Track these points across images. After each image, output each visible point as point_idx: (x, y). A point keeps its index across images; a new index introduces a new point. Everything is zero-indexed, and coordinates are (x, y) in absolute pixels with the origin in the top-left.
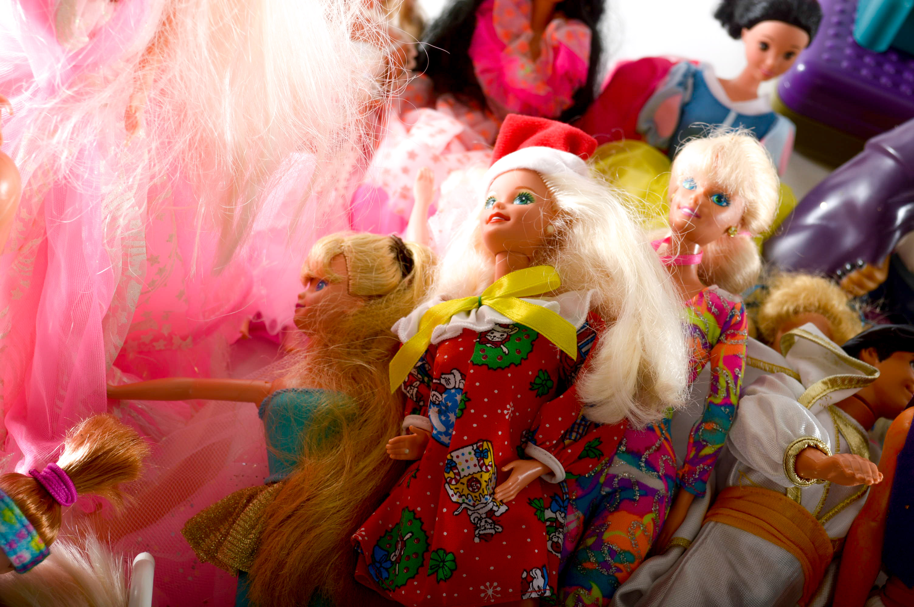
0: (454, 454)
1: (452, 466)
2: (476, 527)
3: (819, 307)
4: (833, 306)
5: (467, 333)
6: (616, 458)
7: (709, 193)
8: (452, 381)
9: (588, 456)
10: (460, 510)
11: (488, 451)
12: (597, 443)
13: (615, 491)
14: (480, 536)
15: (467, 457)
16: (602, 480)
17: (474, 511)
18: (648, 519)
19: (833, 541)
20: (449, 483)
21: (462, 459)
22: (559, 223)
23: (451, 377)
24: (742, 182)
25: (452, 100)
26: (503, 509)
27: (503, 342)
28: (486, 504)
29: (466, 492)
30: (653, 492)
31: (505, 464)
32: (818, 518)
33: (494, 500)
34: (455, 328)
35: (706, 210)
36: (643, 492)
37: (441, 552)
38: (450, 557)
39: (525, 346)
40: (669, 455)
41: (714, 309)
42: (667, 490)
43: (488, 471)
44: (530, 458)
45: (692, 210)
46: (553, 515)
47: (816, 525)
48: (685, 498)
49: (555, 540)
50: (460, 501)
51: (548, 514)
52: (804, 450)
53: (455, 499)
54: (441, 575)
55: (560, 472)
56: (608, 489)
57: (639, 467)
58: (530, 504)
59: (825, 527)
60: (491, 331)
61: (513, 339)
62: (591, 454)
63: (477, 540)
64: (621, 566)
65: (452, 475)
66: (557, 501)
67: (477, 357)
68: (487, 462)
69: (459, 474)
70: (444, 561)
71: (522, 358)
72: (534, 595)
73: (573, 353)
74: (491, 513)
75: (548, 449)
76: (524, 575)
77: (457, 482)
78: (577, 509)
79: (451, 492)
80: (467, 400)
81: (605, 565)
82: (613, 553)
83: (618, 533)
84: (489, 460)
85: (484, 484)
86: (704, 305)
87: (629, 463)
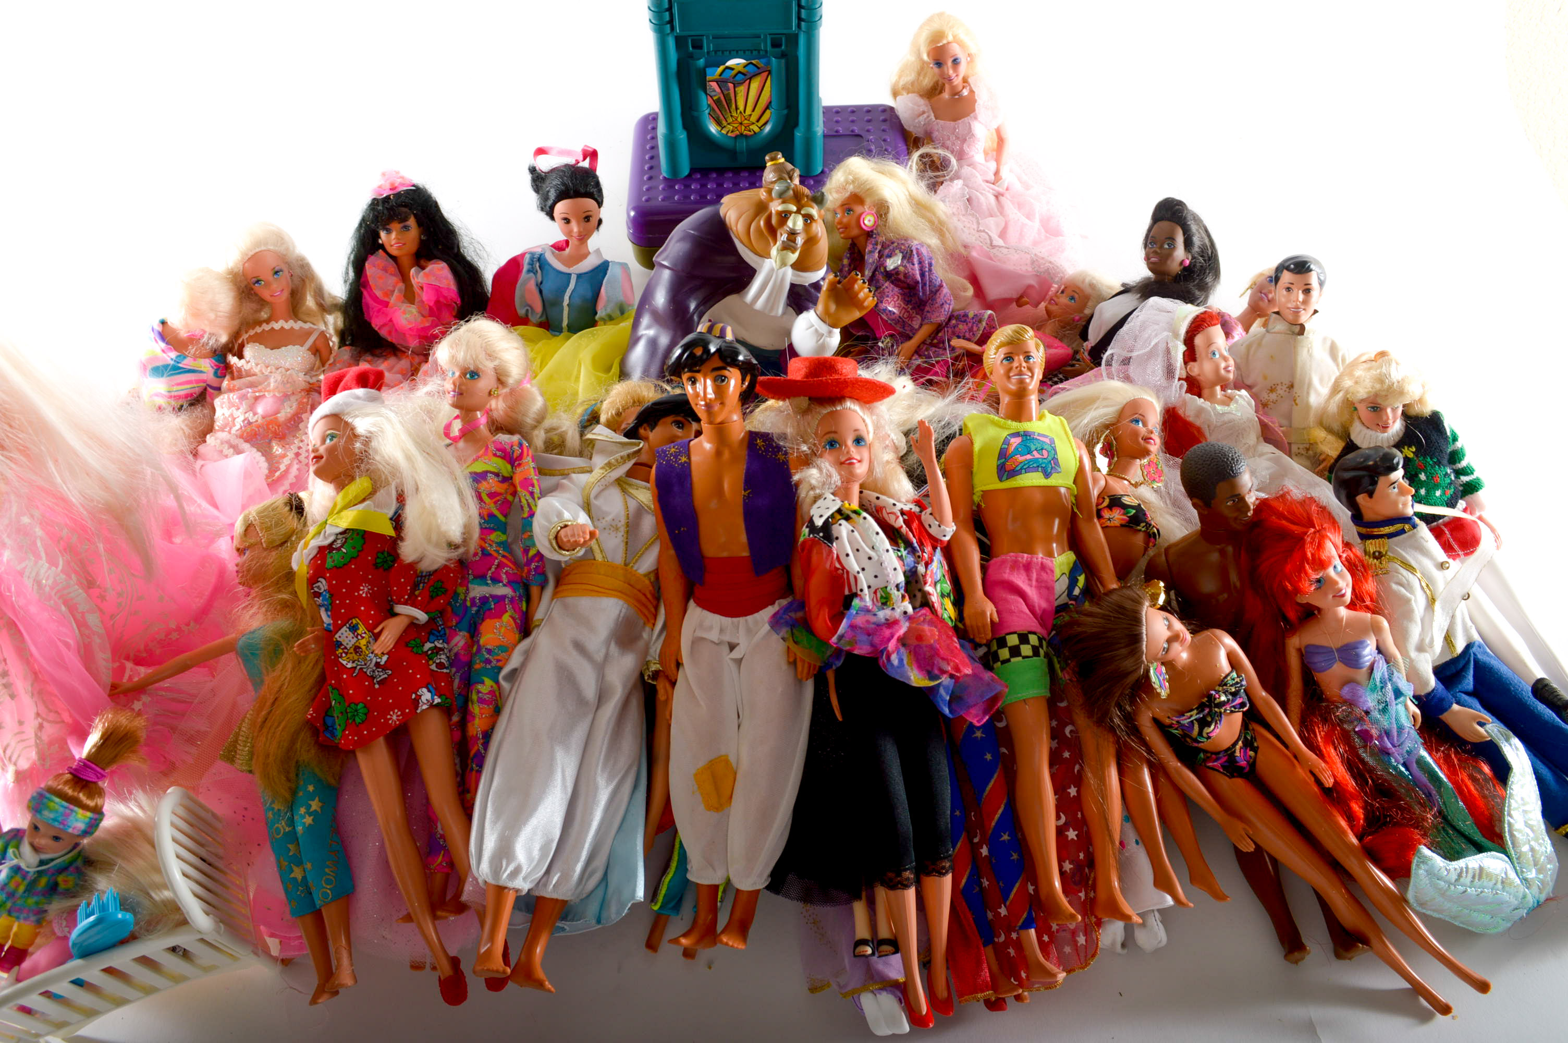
0: (337, 636)
1: (339, 644)
2: (373, 678)
3: (634, 402)
4: (644, 397)
5: (321, 549)
6: (470, 585)
7: (463, 374)
8: (321, 586)
9: (437, 595)
10: (357, 671)
11: (357, 624)
12: (440, 584)
13: (480, 607)
14: (378, 683)
15: (345, 634)
16: (468, 604)
17: (368, 668)
18: (506, 617)
19: (645, 575)
20: (341, 657)
21: (343, 637)
22: (358, 445)
23: (319, 584)
24: (477, 357)
25: (369, 358)
26: (385, 658)
27: (342, 546)
28: (371, 660)
29: (356, 657)
30: (503, 597)
31: (376, 628)
32: (626, 565)
33: (376, 655)
34: (313, 548)
35: (463, 387)
36: (496, 601)
37: (352, 705)
38: (361, 705)
39: (359, 543)
40: (508, 566)
41: (499, 453)
42: (514, 591)
43: (363, 638)
44: (396, 615)
45: (454, 391)
46: (432, 645)
47: (626, 570)
48: (535, 590)
49: (438, 661)
50: (354, 665)
51: (428, 646)
52: (558, 532)
53: (349, 666)
54: (358, 720)
55: (421, 616)
56: (475, 609)
57: (487, 584)
58: (407, 645)
59: (635, 568)
60: (335, 541)
61: (349, 541)
62: (440, 593)
63: (377, 686)
64: (499, 658)
65: (340, 651)
66: (433, 634)
67: (329, 564)
68: (359, 632)
69: (346, 648)
70: (356, 711)
71: (359, 551)
72: (425, 707)
73: (392, 533)
74: (377, 665)
75: (406, 603)
76: (414, 696)
77: (346, 653)
78: (460, 631)
79: (344, 663)
80: (332, 596)
81: (488, 661)
82: (489, 651)
83: (489, 636)
84: (362, 629)
85: (364, 648)
86: (490, 454)
87: (481, 585)
